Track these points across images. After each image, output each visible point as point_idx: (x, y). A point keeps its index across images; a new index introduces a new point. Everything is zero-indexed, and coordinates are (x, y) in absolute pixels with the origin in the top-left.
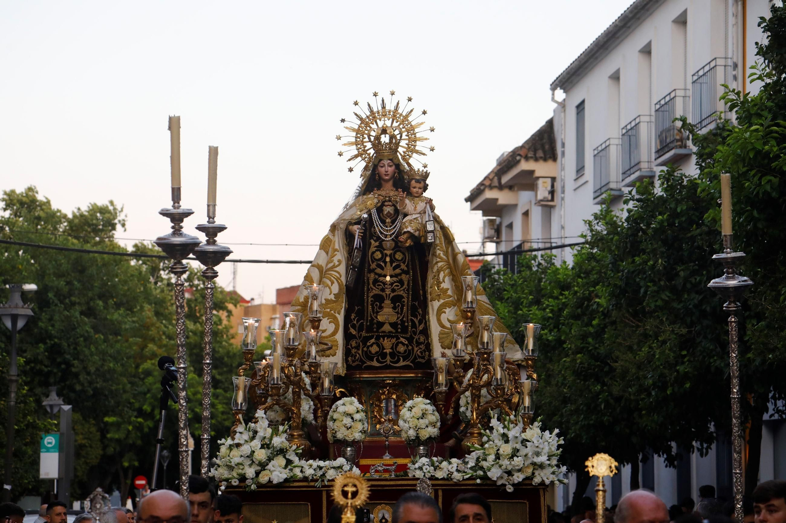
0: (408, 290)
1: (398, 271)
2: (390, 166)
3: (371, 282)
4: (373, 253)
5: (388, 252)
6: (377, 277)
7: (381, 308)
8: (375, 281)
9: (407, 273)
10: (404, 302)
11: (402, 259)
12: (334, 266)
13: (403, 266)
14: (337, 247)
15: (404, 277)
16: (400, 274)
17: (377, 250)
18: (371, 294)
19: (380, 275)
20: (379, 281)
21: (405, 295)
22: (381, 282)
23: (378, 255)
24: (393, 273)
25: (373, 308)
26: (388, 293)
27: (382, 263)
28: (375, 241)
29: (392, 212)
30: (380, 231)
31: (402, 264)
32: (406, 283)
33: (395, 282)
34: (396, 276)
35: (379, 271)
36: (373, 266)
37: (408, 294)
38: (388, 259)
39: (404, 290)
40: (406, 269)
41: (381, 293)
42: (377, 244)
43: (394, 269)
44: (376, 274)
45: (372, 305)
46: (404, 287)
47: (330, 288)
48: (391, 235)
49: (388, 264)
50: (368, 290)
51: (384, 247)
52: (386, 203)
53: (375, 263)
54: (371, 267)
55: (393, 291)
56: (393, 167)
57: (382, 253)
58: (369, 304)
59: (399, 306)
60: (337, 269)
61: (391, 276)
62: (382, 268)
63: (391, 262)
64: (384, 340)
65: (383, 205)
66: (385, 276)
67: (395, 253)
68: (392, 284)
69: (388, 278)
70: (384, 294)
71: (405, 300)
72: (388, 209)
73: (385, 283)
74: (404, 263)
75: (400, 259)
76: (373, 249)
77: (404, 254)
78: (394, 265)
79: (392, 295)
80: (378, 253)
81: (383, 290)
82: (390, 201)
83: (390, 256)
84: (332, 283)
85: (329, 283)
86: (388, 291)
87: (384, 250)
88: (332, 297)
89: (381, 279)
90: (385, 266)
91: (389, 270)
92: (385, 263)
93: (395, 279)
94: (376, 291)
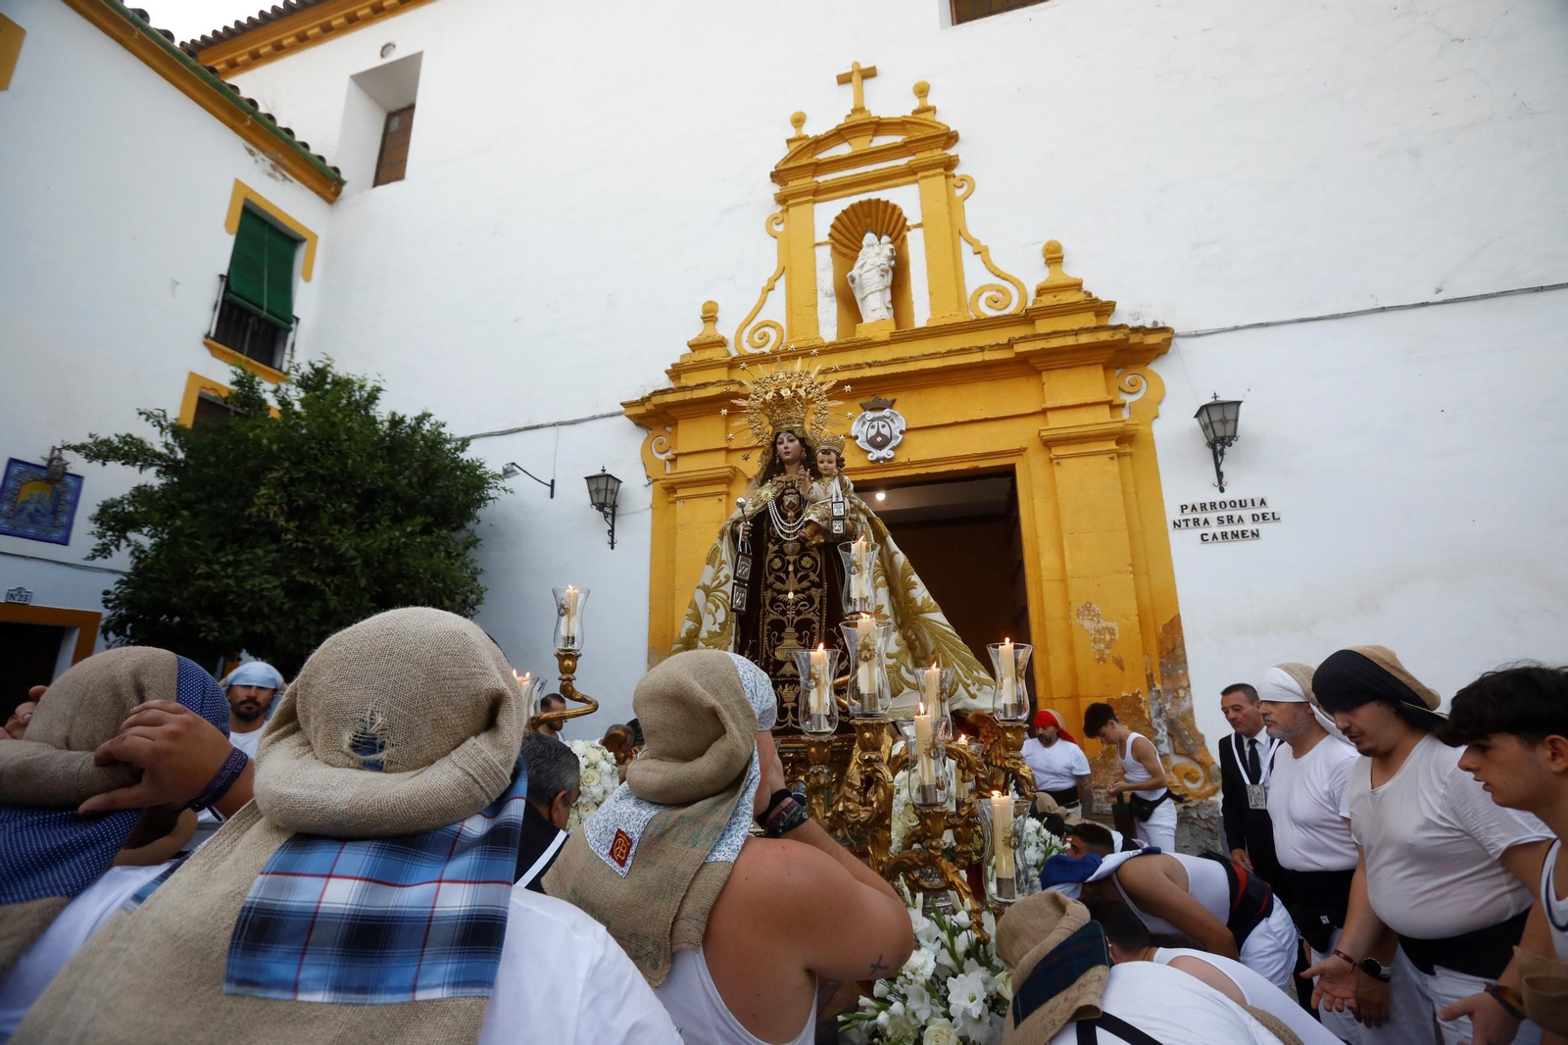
0: (820, 611)
1: (805, 584)
2: (792, 441)
3: (767, 601)
4: (771, 560)
5: (792, 559)
6: (775, 594)
7: (780, 639)
8: (774, 601)
9: (818, 585)
10: (814, 628)
11: (811, 567)
12: (720, 585)
13: (813, 577)
14: (724, 557)
15: (813, 591)
16: (808, 589)
17: (775, 557)
18: (768, 620)
19: (780, 592)
20: (778, 601)
21: (815, 619)
22: (781, 601)
23: (777, 563)
24: (798, 587)
25: (769, 640)
26: (790, 617)
27: (781, 575)
28: (774, 544)
29: (795, 502)
30: (780, 530)
31: (811, 573)
32: (817, 600)
33: (802, 600)
34: (803, 591)
35: (778, 585)
36: (771, 579)
37: (821, 616)
38: (791, 568)
39: (814, 611)
40: (817, 580)
41: (781, 617)
42: (776, 548)
43: (800, 580)
44: (774, 590)
45: (769, 636)
46: (815, 606)
47: (713, 615)
48: (795, 535)
49: (792, 575)
50: (764, 614)
51: (786, 551)
52: (787, 491)
53: (773, 575)
54: (768, 582)
55: (799, 613)
56: (797, 442)
57: (782, 560)
58: (765, 635)
59: (806, 635)
60: (722, 588)
61: (795, 592)
62: (783, 581)
63: (796, 571)
64: (784, 688)
65: (783, 494)
66: (787, 592)
67: (801, 558)
68: (796, 604)
69: (791, 595)
70: (784, 619)
71: (817, 626)
72: (788, 499)
73: (786, 603)
74: (814, 572)
75: (808, 566)
76: (770, 556)
77: (814, 559)
78: (799, 575)
79: (797, 619)
80: (777, 560)
81: (783, 613)
82: (793, 487)
83: (794, 563)
84: (717, 608)
85: (713, 609)
86: (790, 614)
87: (786, 555)
88: (717, 628)
89: (781, 597)
90: (787, 578)
91: (792, 583)
92: (787, 573)
93: (800, 596)
94: (774, 616)
